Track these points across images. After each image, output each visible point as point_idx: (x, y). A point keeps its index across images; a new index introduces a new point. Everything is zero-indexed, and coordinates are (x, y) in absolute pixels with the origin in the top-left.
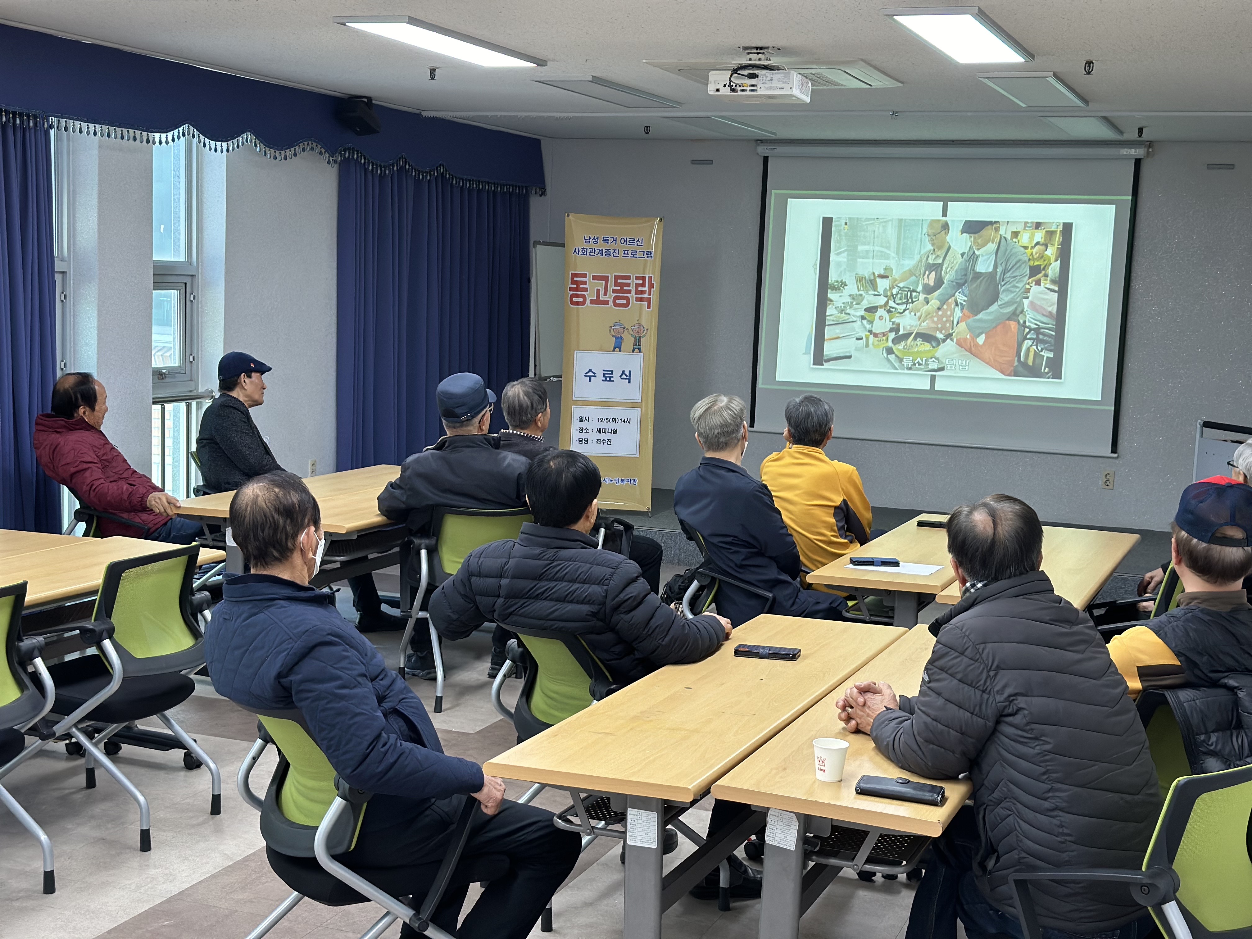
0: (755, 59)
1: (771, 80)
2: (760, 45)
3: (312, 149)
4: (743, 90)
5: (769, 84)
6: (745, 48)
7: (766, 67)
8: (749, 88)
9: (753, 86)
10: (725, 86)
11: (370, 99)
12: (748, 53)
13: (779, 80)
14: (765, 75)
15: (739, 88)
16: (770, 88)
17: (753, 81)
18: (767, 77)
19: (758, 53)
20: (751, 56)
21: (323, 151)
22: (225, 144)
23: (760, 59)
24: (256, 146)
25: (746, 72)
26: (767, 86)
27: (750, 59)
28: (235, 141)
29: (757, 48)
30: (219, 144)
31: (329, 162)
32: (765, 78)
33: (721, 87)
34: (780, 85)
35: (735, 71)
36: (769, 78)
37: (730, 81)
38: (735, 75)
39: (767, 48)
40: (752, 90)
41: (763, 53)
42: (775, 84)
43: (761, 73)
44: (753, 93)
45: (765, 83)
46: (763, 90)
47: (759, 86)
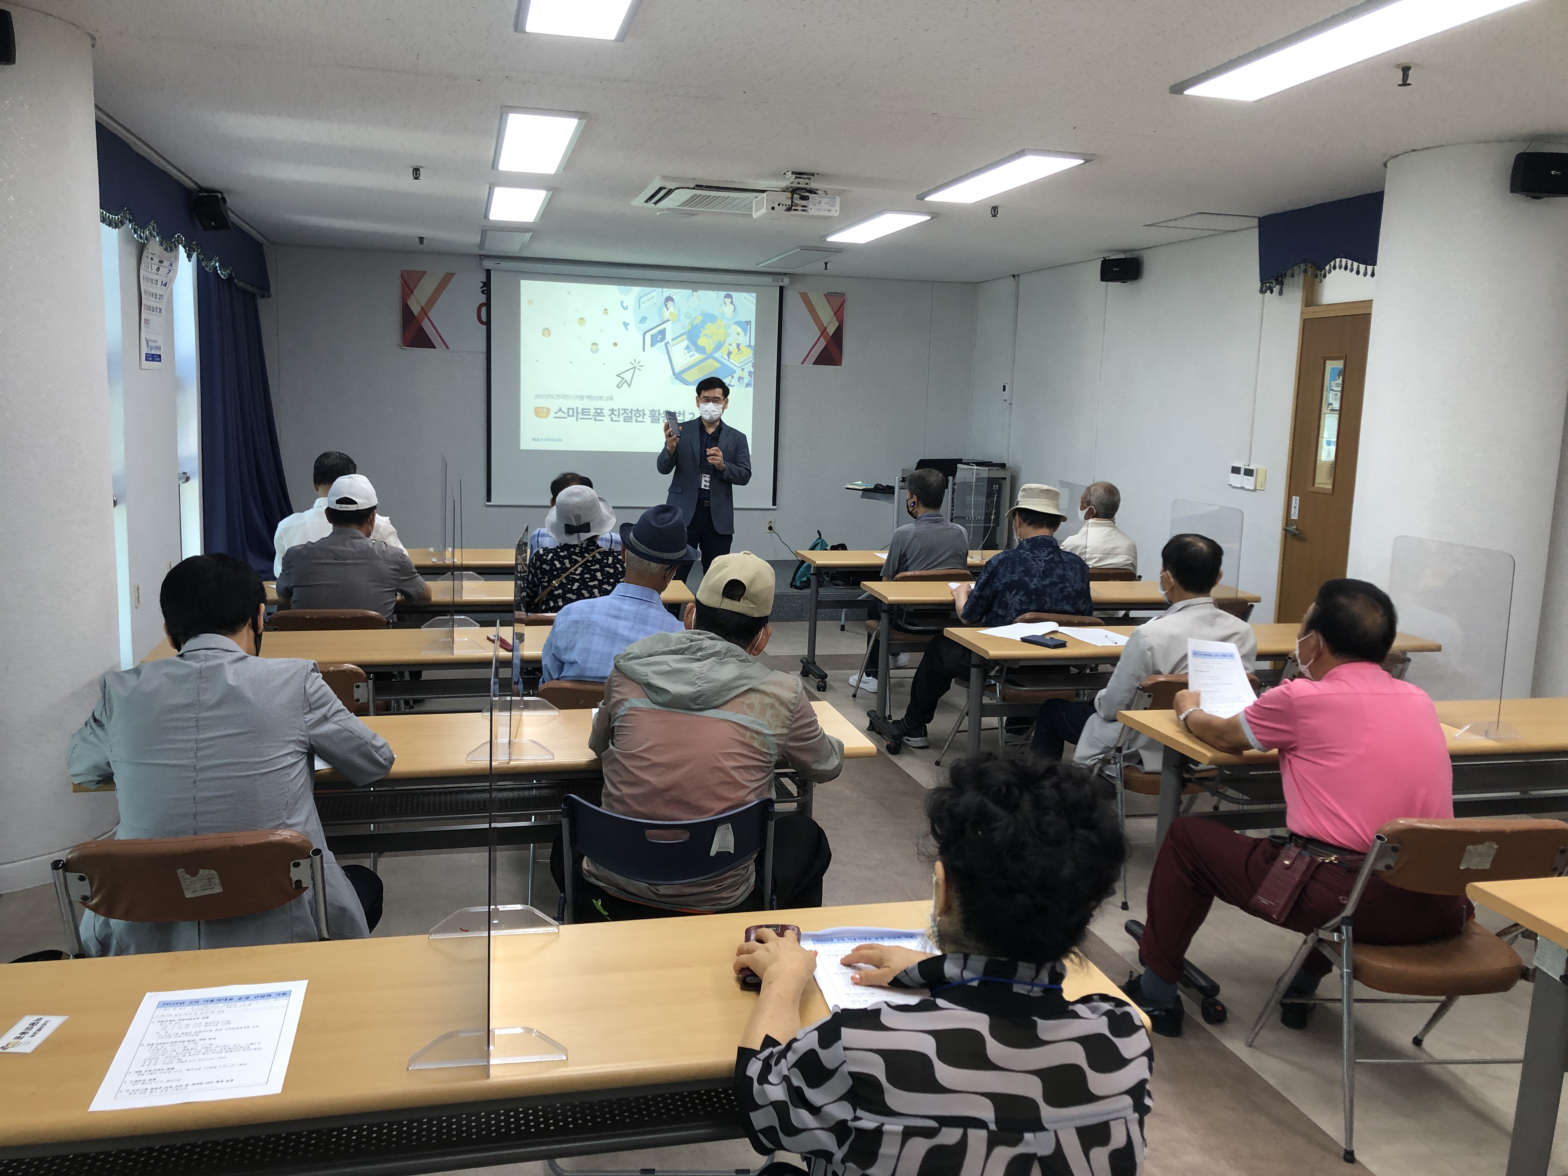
0: (802, 182)
1: (820, 202)
2: (802, 171)
4: (795, 210)
5: (818, 206)
6: (794, 173)
7: (812, 191)
8: (800, 208)
9: (803, 206)
10: (779, 205)
12: (797, 178)
13: (826, 203)
14: (815, 198)
15: (793, 208)
17: (804, 203)
20: (798, 180)
23: (807, 184)
25: (799, 194)
27: (799, 183)
29: (804, 174)
32: (814, 201)
33: (776, 206)
34: (828, 207)
36: (818, 201)
39: (813, 175)
40: (804, 210)
41: (810, 179)
42: (824, 206)
43: (811, 196)
44: (804, 213)
45: (814, 205)
46: (813, 211)
47: (810, 206)
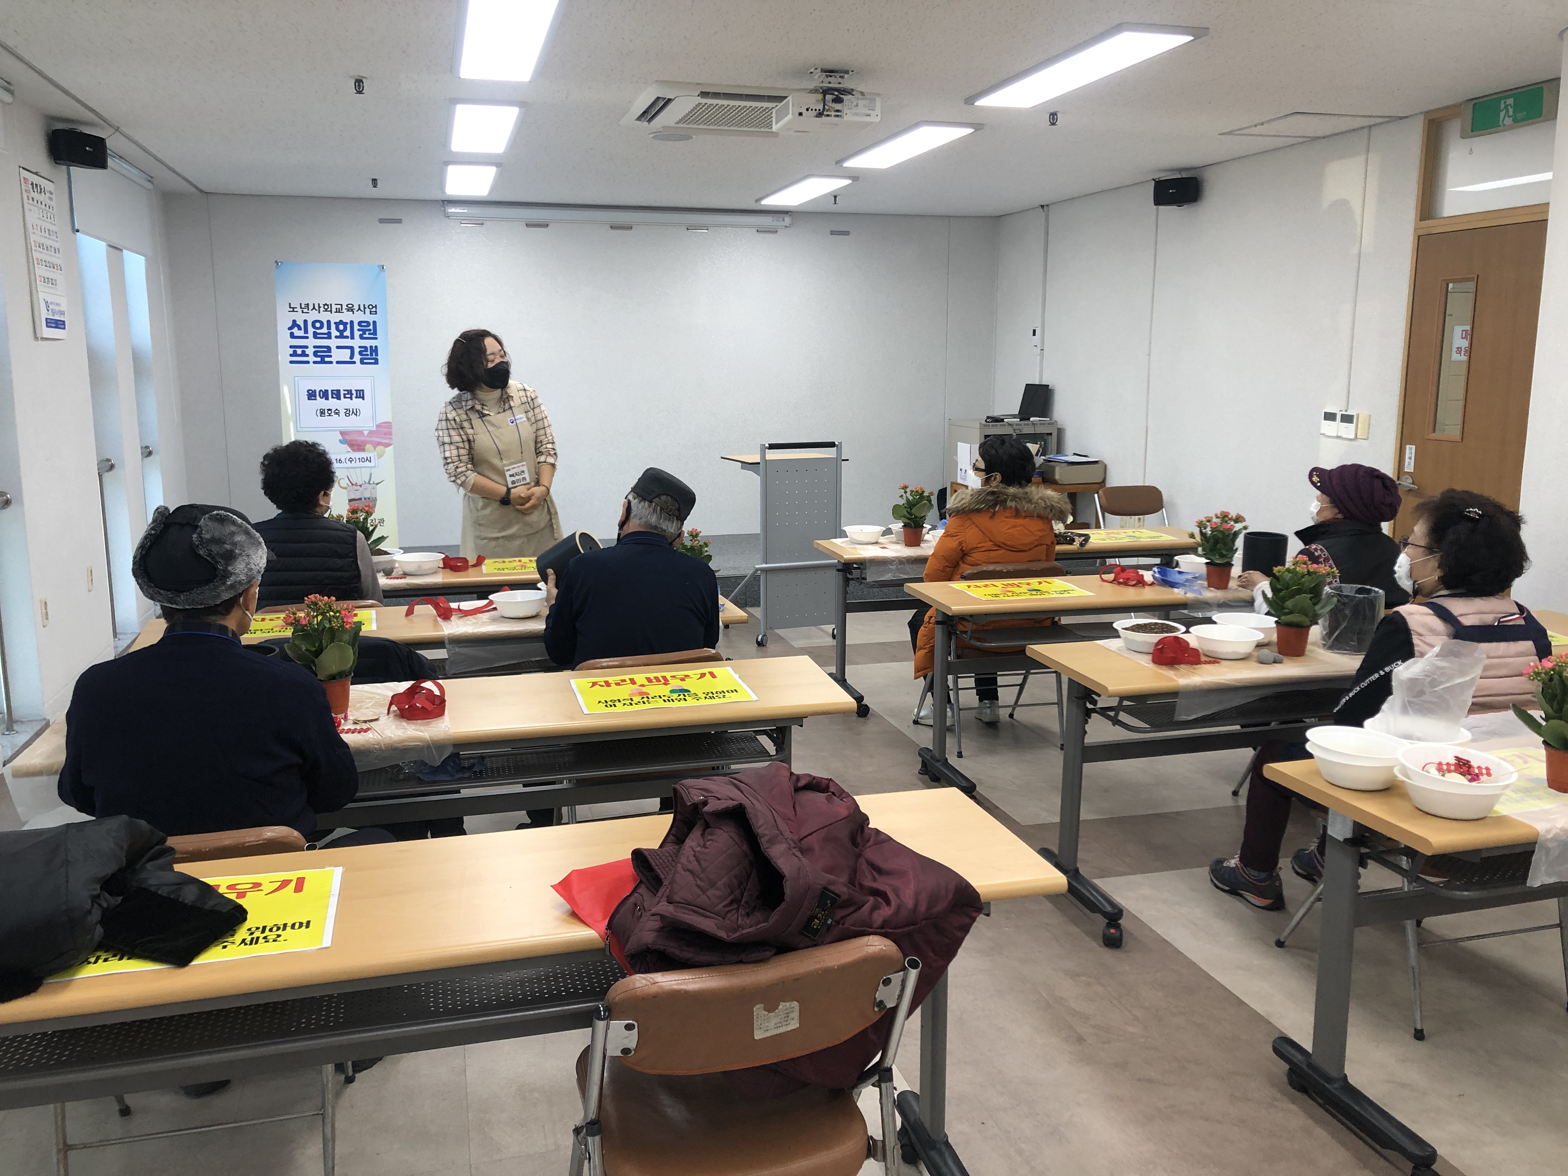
0: (834, 82)
1: (857, 105)
2: (835, 67)
4: (828, 115)
5: (855, 110)
6: (824, 71)
7: (846, 92)
8: (833, 113)
9: (838, 111)
10: (807, 110)
12: (827, 76)
13: (864, 106)
14: (850, 100)
16: (856, 114)
17: (838, 106)
18: (851, 102)
19: (835, 77)
20: (830, 79)
26: (853, 111)
27: (830, 83)
29: (835, 72)
32: (850, 104)
33: (804, 111)
34: (867, 111)
36: (855, 104)
41: (839, 77)
42: (861, 110)
43: (846, 97)
44: (839, 119)
45: (850, 109)
46: (849, 117)
47: (845, 111)
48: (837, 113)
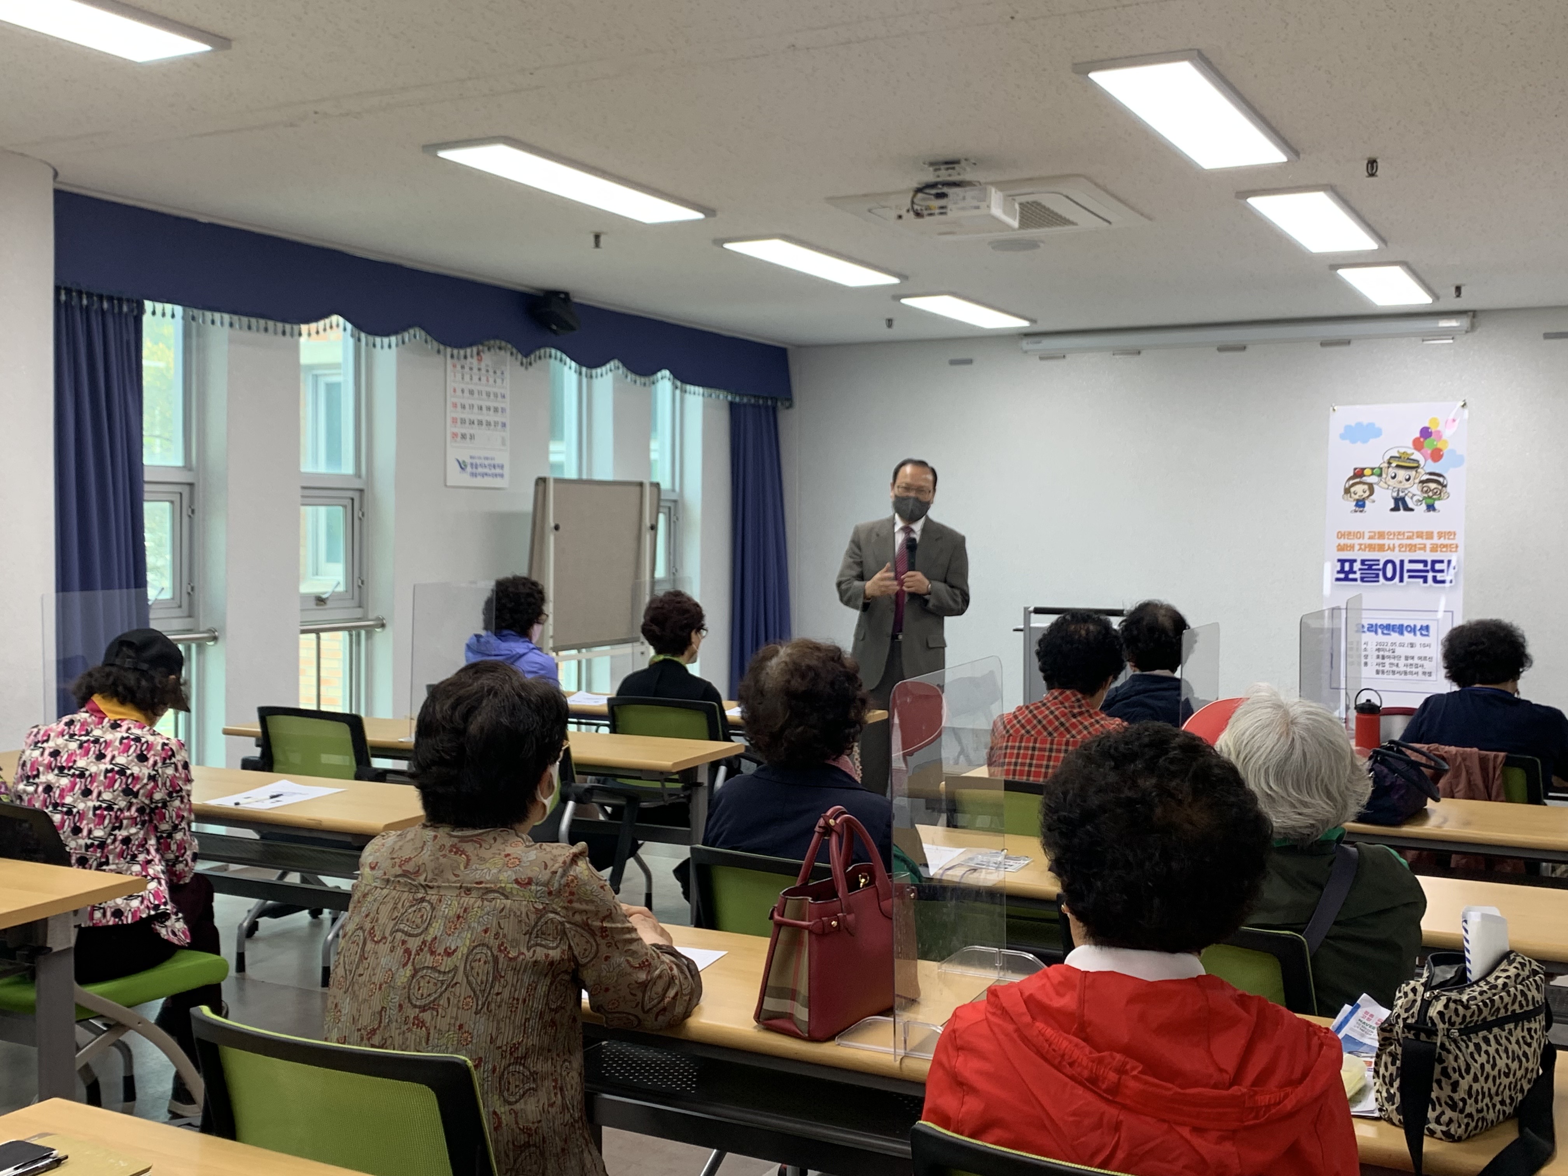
0: (944, 175)
1: (964, 198)
2: (950, 158)
3: (500, 348)
4: (931, 215)
5: (964, 202)
6: (932, 164)
7: (956, 185)
8: (937, 211)
9: (942, 208)
10: (908, 211)
11: (567, 294)
12: (936, 170)
13: (973, 198)
14: (957, 193)
15: (925, 212)
16: (963, 209)
17: (942, 202)
18: (958, 195)
19: (947, 169)
20: (939, 172)
21: (514, 351)
22: (386, 340)
23: (950, 175)
24: (426, 342)
25: (934, 191)
26: (960, 206)
27: (938, 176)
28: (400, 337)
29: (947, 163)
30: (378, 340)
31: (522, 364)
32: (956, 198)
33: (903, 212)
34: (976, 203)
35: (919, 190)
36: (961, 197)
37: (913, 203)
38: (920, 195)
39: (957, 162)
40: (941, 213)
41: (953, 168)
42: (970, 202)
43: (951, 191)
44: (943, 217)
45: (955, 203)
46: (953, 213)
47: (950, 207)
48: (942, 211)
